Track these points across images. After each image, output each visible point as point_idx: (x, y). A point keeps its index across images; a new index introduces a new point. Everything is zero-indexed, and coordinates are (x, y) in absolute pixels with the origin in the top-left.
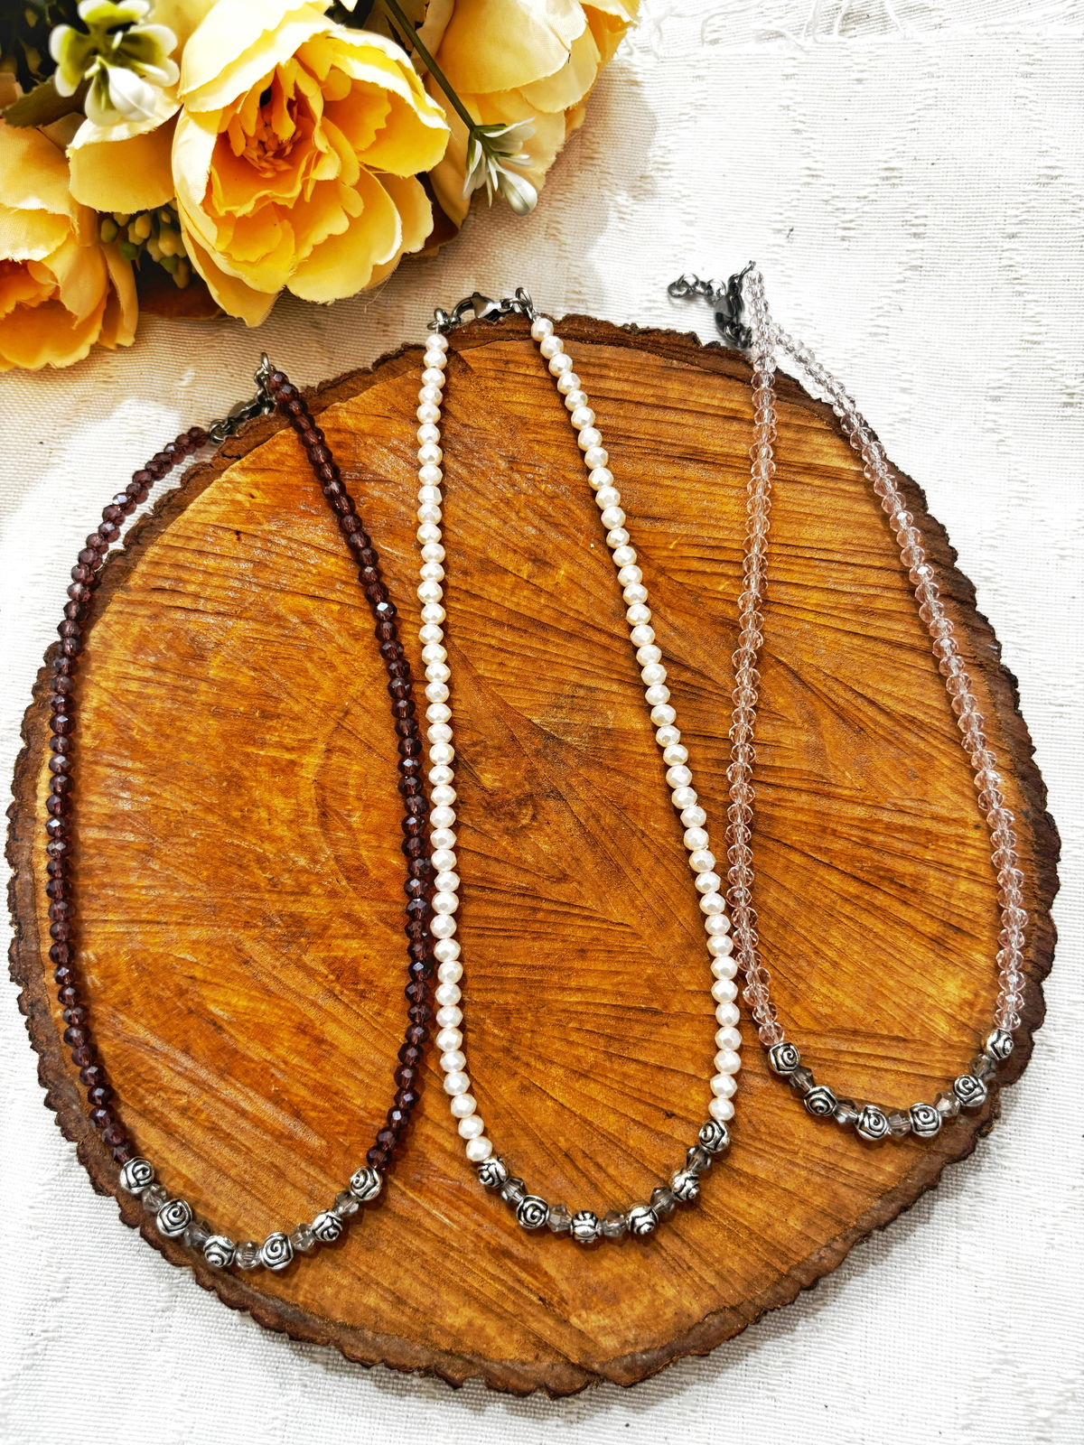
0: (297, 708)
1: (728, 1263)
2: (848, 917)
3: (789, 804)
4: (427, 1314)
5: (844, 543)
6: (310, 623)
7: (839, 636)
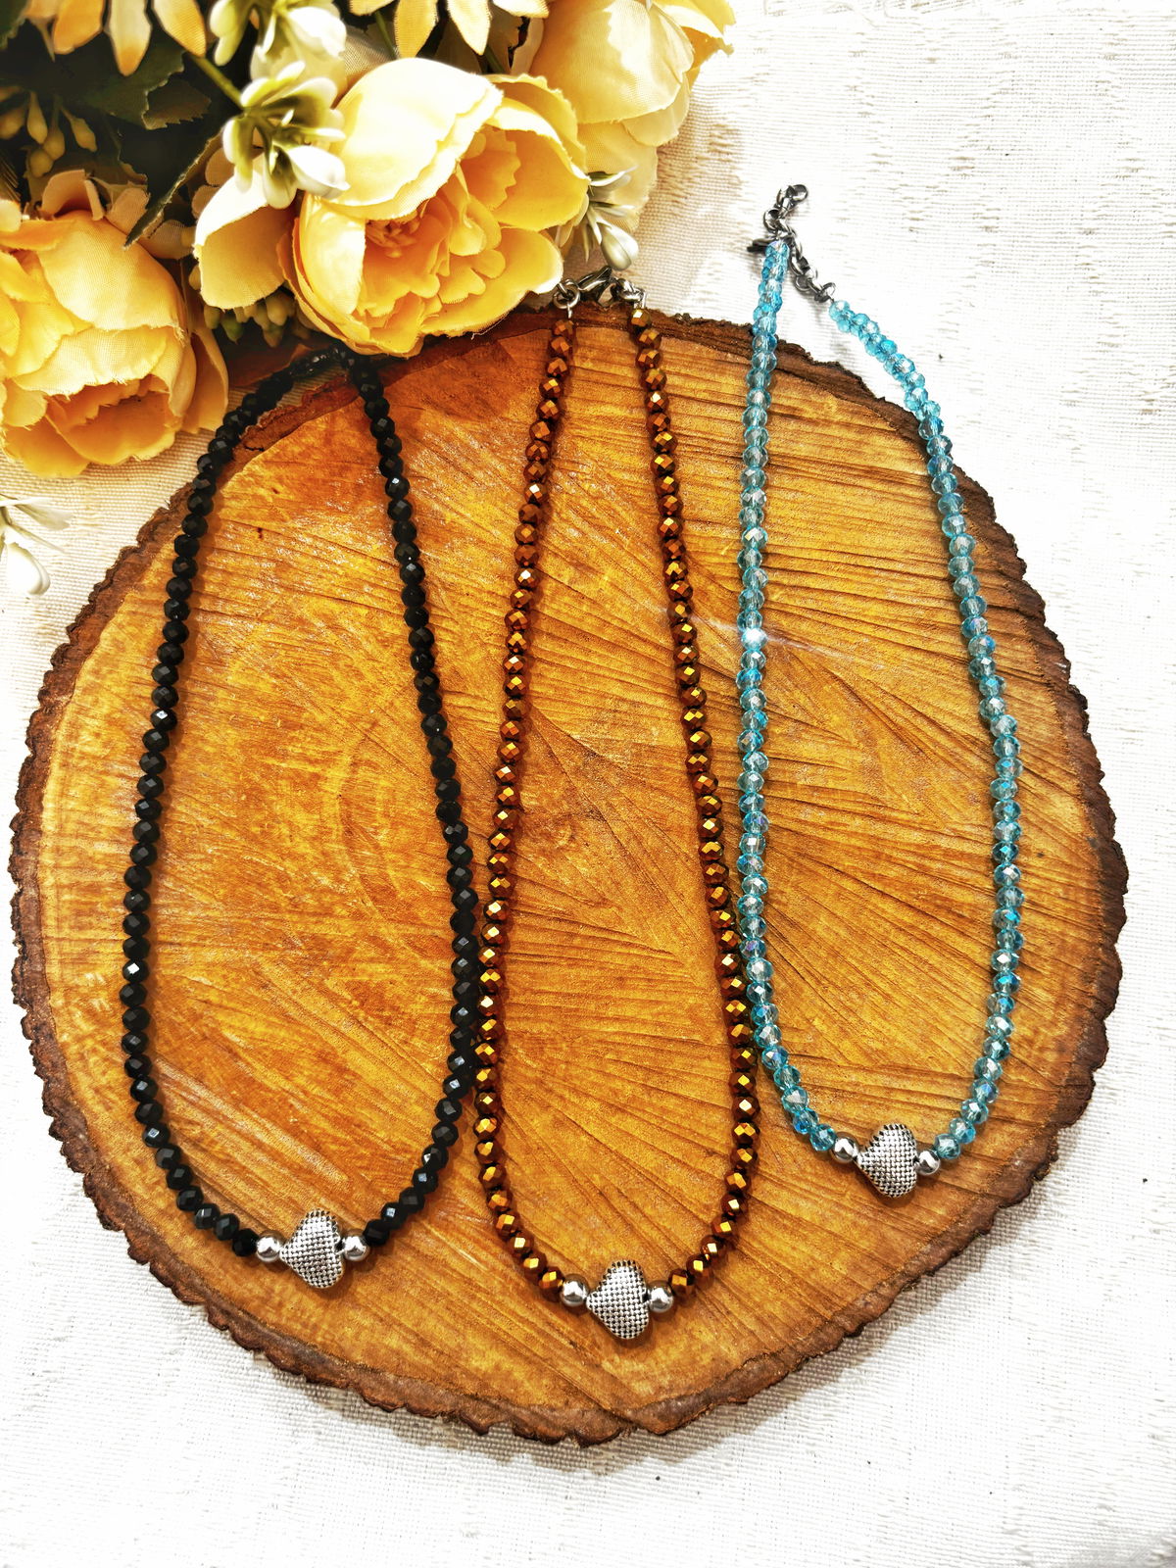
0: (321, 718)
1: (769, 1307)
2: (902, 948)
3: (842, 828)
4: (452, 1357)
5: (907, 552)
6: (335, 628)
7: (899, 650)
